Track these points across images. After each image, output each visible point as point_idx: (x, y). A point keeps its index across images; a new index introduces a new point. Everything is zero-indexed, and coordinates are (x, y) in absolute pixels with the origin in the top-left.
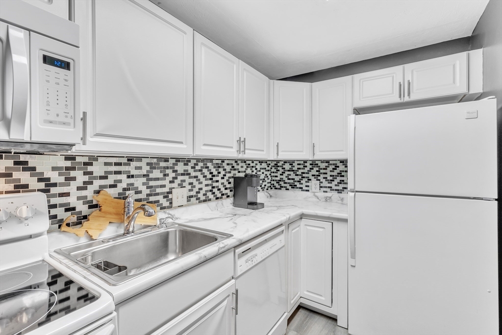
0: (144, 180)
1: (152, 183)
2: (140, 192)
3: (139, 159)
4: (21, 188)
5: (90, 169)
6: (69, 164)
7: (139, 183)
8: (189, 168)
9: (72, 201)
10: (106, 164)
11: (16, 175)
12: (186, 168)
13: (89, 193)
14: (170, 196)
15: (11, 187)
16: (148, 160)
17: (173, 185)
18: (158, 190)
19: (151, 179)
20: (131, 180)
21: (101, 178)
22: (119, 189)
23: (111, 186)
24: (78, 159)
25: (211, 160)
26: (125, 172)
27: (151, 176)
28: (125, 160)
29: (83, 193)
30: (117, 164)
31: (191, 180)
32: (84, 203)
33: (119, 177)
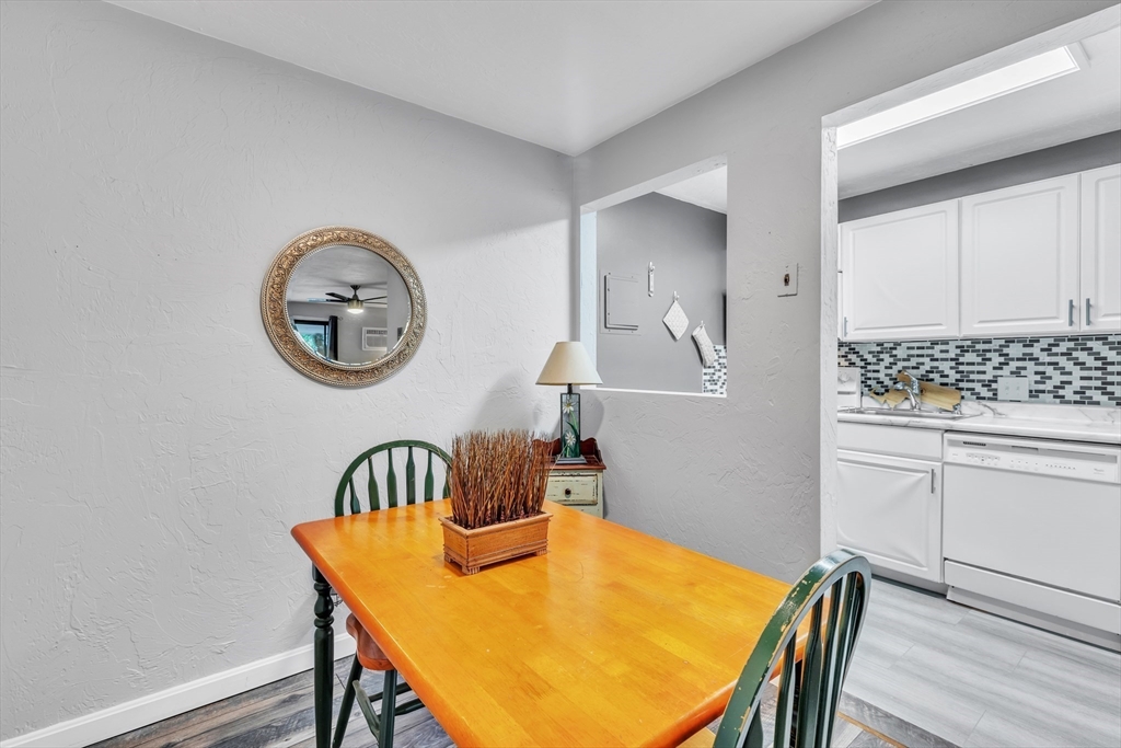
0: (953, 364)
1: (961, 368)
2: (947, 376)
3: (945, 342)
4: (852, 364)
5: (894, 352)
6: (879, 349)
7: (945, 367)
8: (1036, 350)
9: (881, 376)
10: (908, 348)
11: (850, 356)
12: (1028, 350)
13: (894, 371)
14: (994, 386)
15: (847, 363)
16: (960, 343)
17: (999, 372)
18: (972, 377)
19: (962, 364)
20: (935, 364)
21: (904, 360)
22: (922, 371)
23: (913, 368)
24: (885, 345)
25: (1103, 338)
26: (927, 356)
27: (961, 359)
28: (929, 344)
29: (889, 371)
30: (918, 348)
31: (1041, 368)
32: (891, 379)
33: (921, 360)
